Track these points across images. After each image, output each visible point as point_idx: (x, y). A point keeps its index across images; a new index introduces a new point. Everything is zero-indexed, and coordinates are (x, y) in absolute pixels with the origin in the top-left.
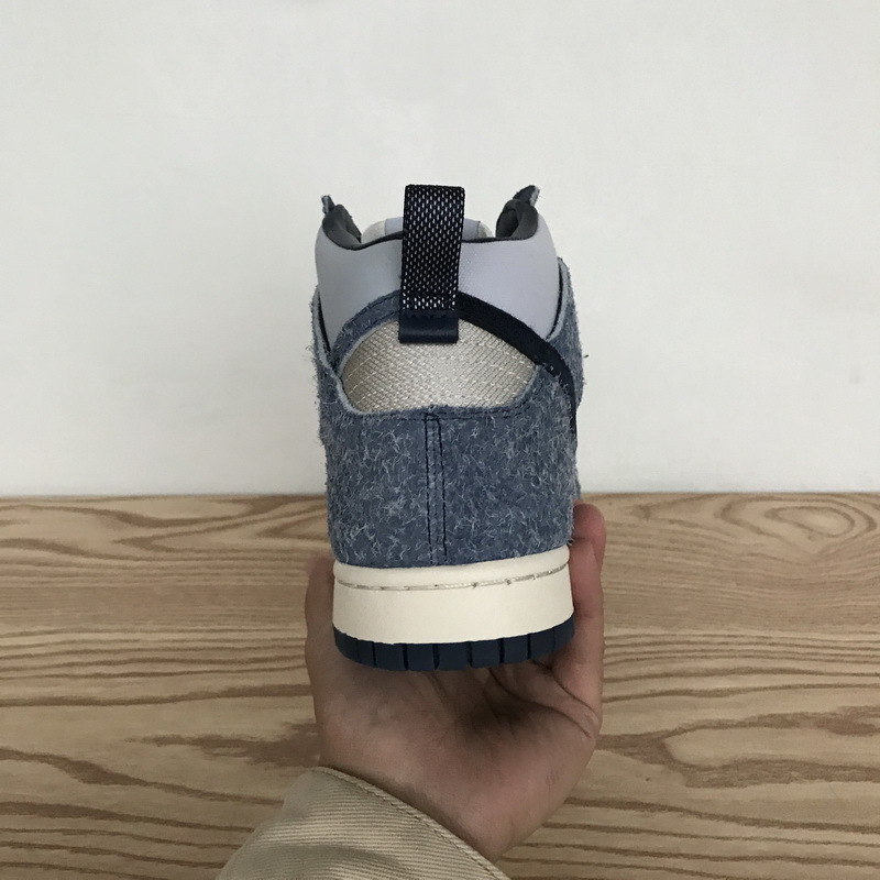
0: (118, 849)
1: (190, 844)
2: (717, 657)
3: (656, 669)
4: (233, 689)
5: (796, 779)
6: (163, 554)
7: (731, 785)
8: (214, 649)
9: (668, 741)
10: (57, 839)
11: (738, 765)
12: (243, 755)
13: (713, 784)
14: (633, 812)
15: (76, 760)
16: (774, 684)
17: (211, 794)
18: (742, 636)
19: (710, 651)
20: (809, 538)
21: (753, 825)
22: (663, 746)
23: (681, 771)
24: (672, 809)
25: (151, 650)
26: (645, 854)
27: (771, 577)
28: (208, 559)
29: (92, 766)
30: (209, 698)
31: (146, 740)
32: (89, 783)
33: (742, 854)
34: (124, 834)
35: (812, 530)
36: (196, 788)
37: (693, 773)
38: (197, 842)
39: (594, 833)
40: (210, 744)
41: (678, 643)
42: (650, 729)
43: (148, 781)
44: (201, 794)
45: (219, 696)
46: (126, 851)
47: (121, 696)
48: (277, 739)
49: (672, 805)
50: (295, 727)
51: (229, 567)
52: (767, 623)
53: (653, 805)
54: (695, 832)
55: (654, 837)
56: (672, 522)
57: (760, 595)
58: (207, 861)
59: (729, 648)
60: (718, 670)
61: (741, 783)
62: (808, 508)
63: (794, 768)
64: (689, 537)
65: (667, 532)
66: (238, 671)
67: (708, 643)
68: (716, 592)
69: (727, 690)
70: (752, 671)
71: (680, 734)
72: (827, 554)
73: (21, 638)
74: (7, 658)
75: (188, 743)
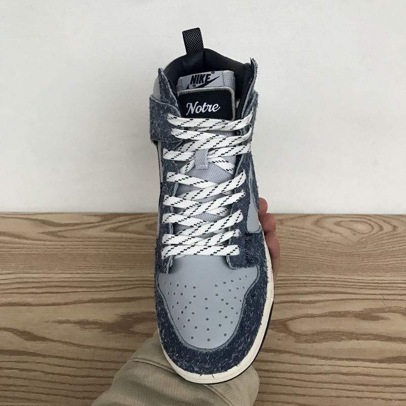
0: (41, 370)
1: (73, 367)
4: (93, 299)
5: (344, 339)
6: (62, 239)
7: (315, 342)
8: (85, 281)
10: (14, 365)
11: (318, 333)
12: (98, 328)
13: (306, 341)
15: (22, 330)
16: (335, 298)
17: (84, 345)
18: (322, 277)
19: (308, 284)
21: (324, 359)
22: (286, 325)
23: (293, 336)
24: (289, 352)
25: (56, 282)
27: (336, 251)
29: (29, 333)
30: (82, 303)
31: (54, 322)
32: (28, 340)
34: (44, 363)
35: (355, 231)
36: (76, 343)
37: (298, 337)
38: (76, 366)
40: (83, 324)
41: (294, 280)
44: (79, 346)
45: (87, 302)
46: (45, 370)
48: (114, 322)
50: (122, 316)
51: (92, 245)
52: (333, 271)
53: (280, 351)
54: (299, 363)
56: (293, 227)
57: (331, 259)
58: (81, 375)
59: (316, 282)
60: (311, 292)
61: (320, 341)
62: (353, 221)
63: (343, 335)
64: (300, 233)
65: (290, 231)
66: (96, 291)
67: (307, 280)
68: (311, 258)
69: (315, 301)
70: (326, 293)
71: (294, 320)
72: (361, 241)
75: (73, 323)
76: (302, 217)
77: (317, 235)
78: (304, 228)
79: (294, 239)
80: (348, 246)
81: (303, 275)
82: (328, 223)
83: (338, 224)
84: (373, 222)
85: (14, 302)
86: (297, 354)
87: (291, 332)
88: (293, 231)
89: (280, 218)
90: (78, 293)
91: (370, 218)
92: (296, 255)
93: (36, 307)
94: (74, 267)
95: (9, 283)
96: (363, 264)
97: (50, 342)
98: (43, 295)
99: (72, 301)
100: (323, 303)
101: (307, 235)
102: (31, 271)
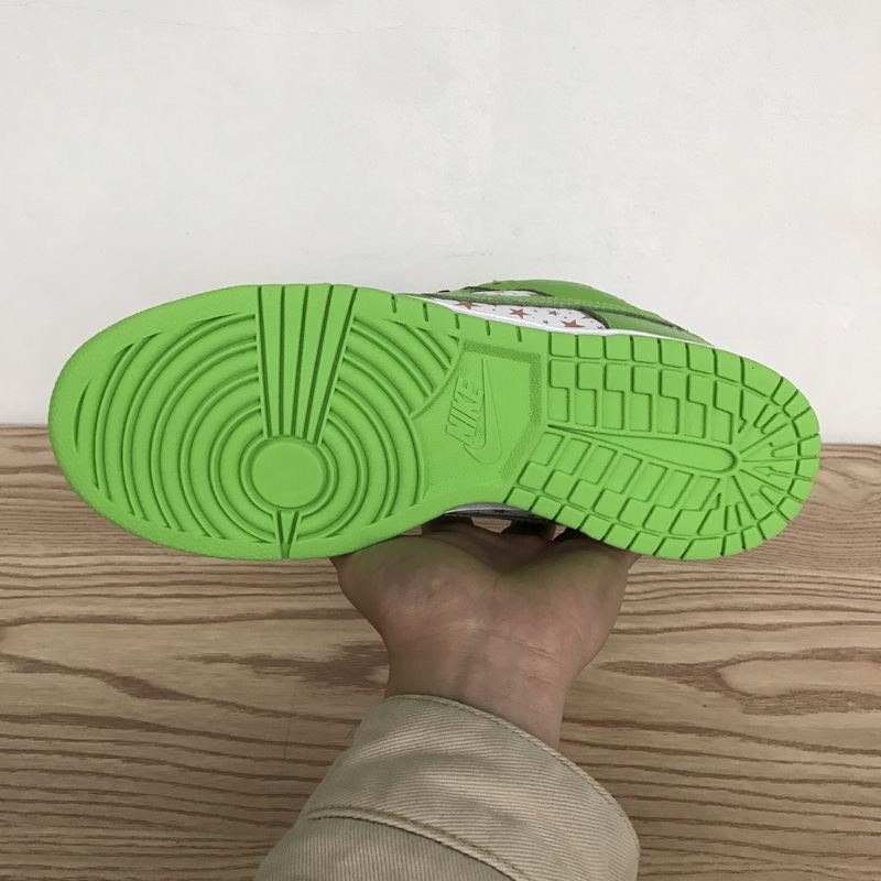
0: (172, 761)
1: (244, 757)
2: (768, 594)
3: (706, 603)
4: (282, 611)
5: (853, 709)
7: (789, 714)
8: (260, 573)
9: (721, 671)
10: (109, 748)
11: (794, 694)
12: (296, 674)
13: (769, 711)
14: (693, 736)
15: (123, 675)
16: (825, 620)
17: (263, 711)
18: (791, 575)
19: (760, 588)
20: (851, 485)
21: (813, 750)
22: (718, 677)
23: (738, 699)
24: (731, 734)
25: (194, 573)
26: (706, 775)
27: (815, 521)
29: (139, 682)
30: (254, 619)
31: (194, 659)
32: (138, 697)
33: (802, 777)
34: (176, 746)
36: (248, 704)
37: (749, 701)
38: (252, 755)
39: (653, 755)
40: (259, 663)
41: (727, 579)
42: (703, 659)
43: (200, 696)
44: (255, 711)
45: (267, 618)
46: (180, 762)
47: (166, 617)
48: (328, 660)
49: (731, 730)
50: (347, 648)
52: (815, 563)
53: (711, 730)
54: (756, 756)
55: (715, 758)
57: (806, 537)
58: (262, 773)
59: (778, 585)
60: (769, 606)
61: (798, 711)
62: (851, 458)
63: (848, 700)
66: (284, 595)
67: (757, 581)
69: (779, 624)
70: (803, 608)
71: (734, 664)
72: (870, 501)
73: (58, 559)
74: (45, 577)
75: (237, 661)
80: (843, 510)
81: (746, 570)
86: (749, 737)
87: (732, 690)
95: (90, 575)
97: (188, 701)
98: (165, 600)
99: (232, 615)
100: (796, 630)
102: (132, 550)
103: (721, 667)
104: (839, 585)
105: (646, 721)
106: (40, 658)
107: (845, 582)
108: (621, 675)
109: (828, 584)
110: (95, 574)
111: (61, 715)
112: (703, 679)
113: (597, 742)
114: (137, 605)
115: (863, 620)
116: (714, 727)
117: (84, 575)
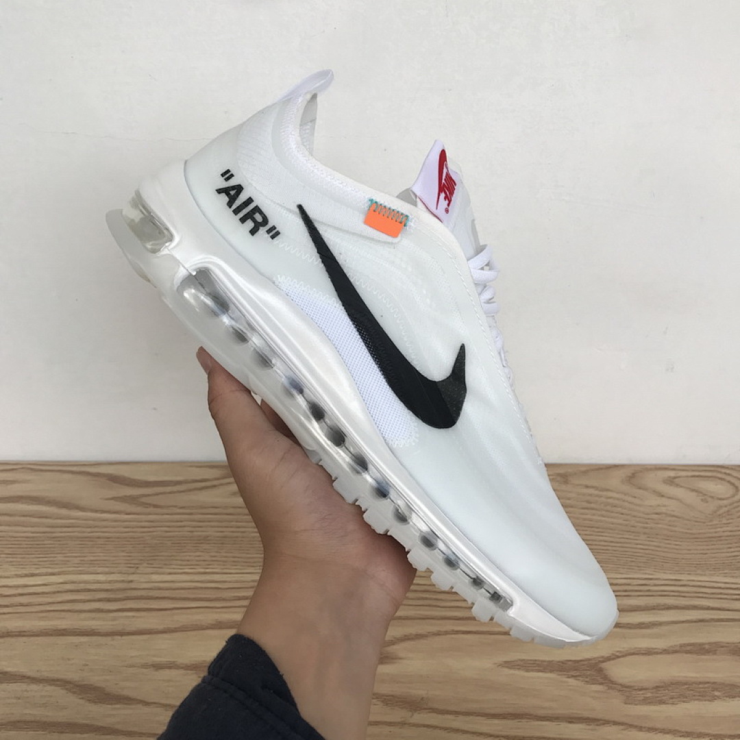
2: (639, 596)
4: (220, 622)
5: (719, 697)
6: (151, 509)
7: (664, 703)
8: (201, 588)
9: (603, 665)
11: (667, 685)
13: (646, 701)
14: (582, 726)
15: (85, 683)
16: (689, 618)
18: (658, 579)
19: (632, 591)
20: (702, 500)
21: (688, 736)
22: (600, 670)
23: (619, 691)
24: (615, 723)
25: (144, 589)
27: (675, 531)
28: (191, 514)
29: (100, 688)
30: (198, 630)
31: (145, 666)
32: (95, 703)
35: (705, 495)
37: (629, 692)
42: (588, 656)
43: (146, 700)
45: (207, 628)
47: (120, 629)
49: (615, 720)
51: (209, 521)
53: (598, 720)
56: (587, 487)
57: (668, 546)
59: (647, 588)
60: (640, 606)
61: (673, 700)
62: (698, 476)
63: (717, 690)
64: (603, 499)
65: (584, 495)
66: (222, 607)
67: (629, 585)
68: (630, 543)
69: (650, 623)
70: (669, 608)
71: (613, 659)
72: (718, 513)
73: (26, 579)
74: (14, 595)
75: (182, 668)
76: (601, 469)
77: (637, 501)
78: (608, 490)
79: (592, 509)
80: (696, 522)
81: (619, 576)
82: (652, 481)
83: (671, 481)
84: (735, 477)
85: (64, 627)
86: (631, 726)
87: (612, 682)
88: (591, 495)
89: (562, 471)
90: (188, 611)
91: (728, 471)
92: (601, 538)
93: (109, 638)
94: (179, 562)
95: (54, 593)
96: (728, 555)
97: (140, 706)
98: (120, 614)
99: (177, 626)
100: (665, 628)
101: (616, 502)
102: (91, 569)
103: (603, 662)
104: (699, 586)
105: (541, 713)
106: (9, 669)
107: (703, 584)
108: (517, 672)
109: (689, 586)
110: (58, 592)
111: (26, 722)
112: (589, 673)
113: (500, 733)
114: (93, 619)
115: (722, 617)
116: (600, 716)
117: (47, 593)
